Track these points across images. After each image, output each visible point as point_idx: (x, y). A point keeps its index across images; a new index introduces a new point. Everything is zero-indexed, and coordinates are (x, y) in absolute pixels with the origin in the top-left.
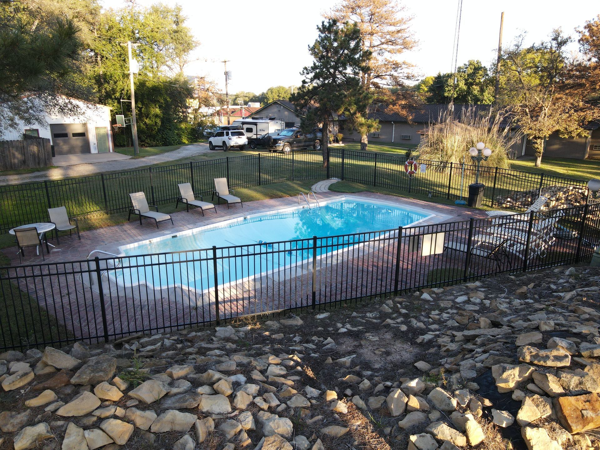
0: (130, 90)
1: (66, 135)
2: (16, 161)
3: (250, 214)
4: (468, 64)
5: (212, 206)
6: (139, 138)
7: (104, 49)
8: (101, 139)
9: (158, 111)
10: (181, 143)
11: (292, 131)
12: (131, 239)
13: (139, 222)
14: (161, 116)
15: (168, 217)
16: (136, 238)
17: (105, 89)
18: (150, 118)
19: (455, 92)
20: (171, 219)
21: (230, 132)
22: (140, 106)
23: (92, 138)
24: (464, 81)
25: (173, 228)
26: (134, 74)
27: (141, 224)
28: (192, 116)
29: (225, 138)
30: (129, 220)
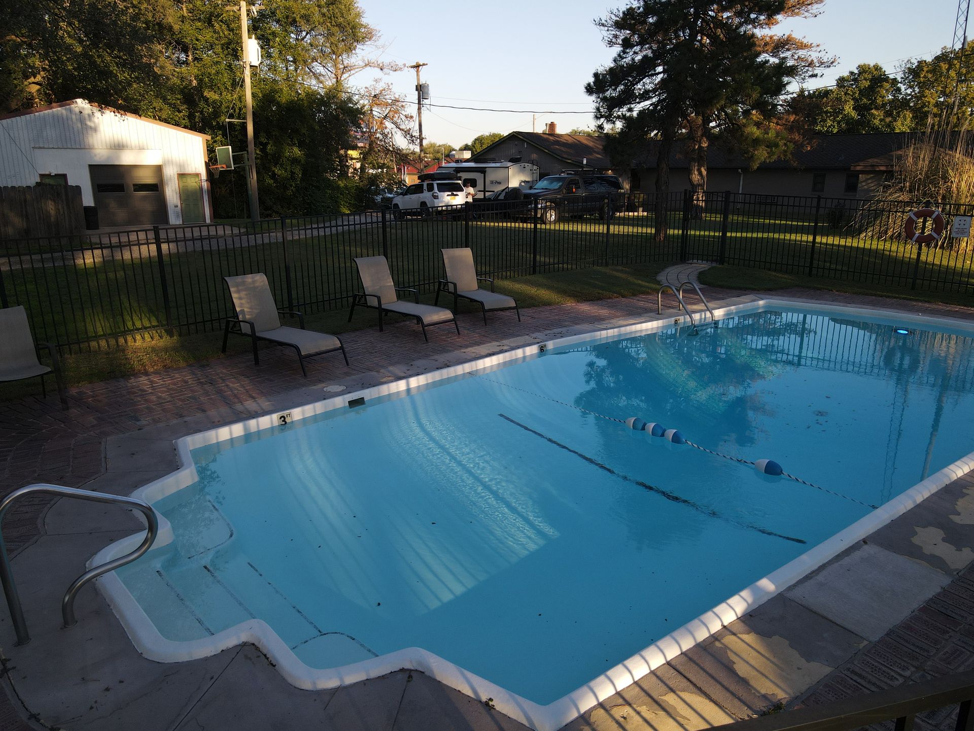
0: (245, 107)
1: (120, 188)
2: (10, 230)
3: (555, 337)
4: (856, 71)
5: (447, 315)
6: (261, 201)
7: (200, 37)
8: (189, 197)
9: (297, 151)
10: (337, 213)
11: (559, 180)
12: (224, 410)
13: (251, 356)
14: (303, 161)
15: (333, 342)
16: (239, 407)
17: (202, 112)
18: (282, 165)
19: (835, 124)
20: (342, 348)
21: (435, 184)
22: (264, 140)
23: (172, 194)
24: (852, 102)
25: (347, 374)
26: (251, 66)
27: (257, 362)
28: (358, 165)
29: (426, 196)
30: (224, 350)
